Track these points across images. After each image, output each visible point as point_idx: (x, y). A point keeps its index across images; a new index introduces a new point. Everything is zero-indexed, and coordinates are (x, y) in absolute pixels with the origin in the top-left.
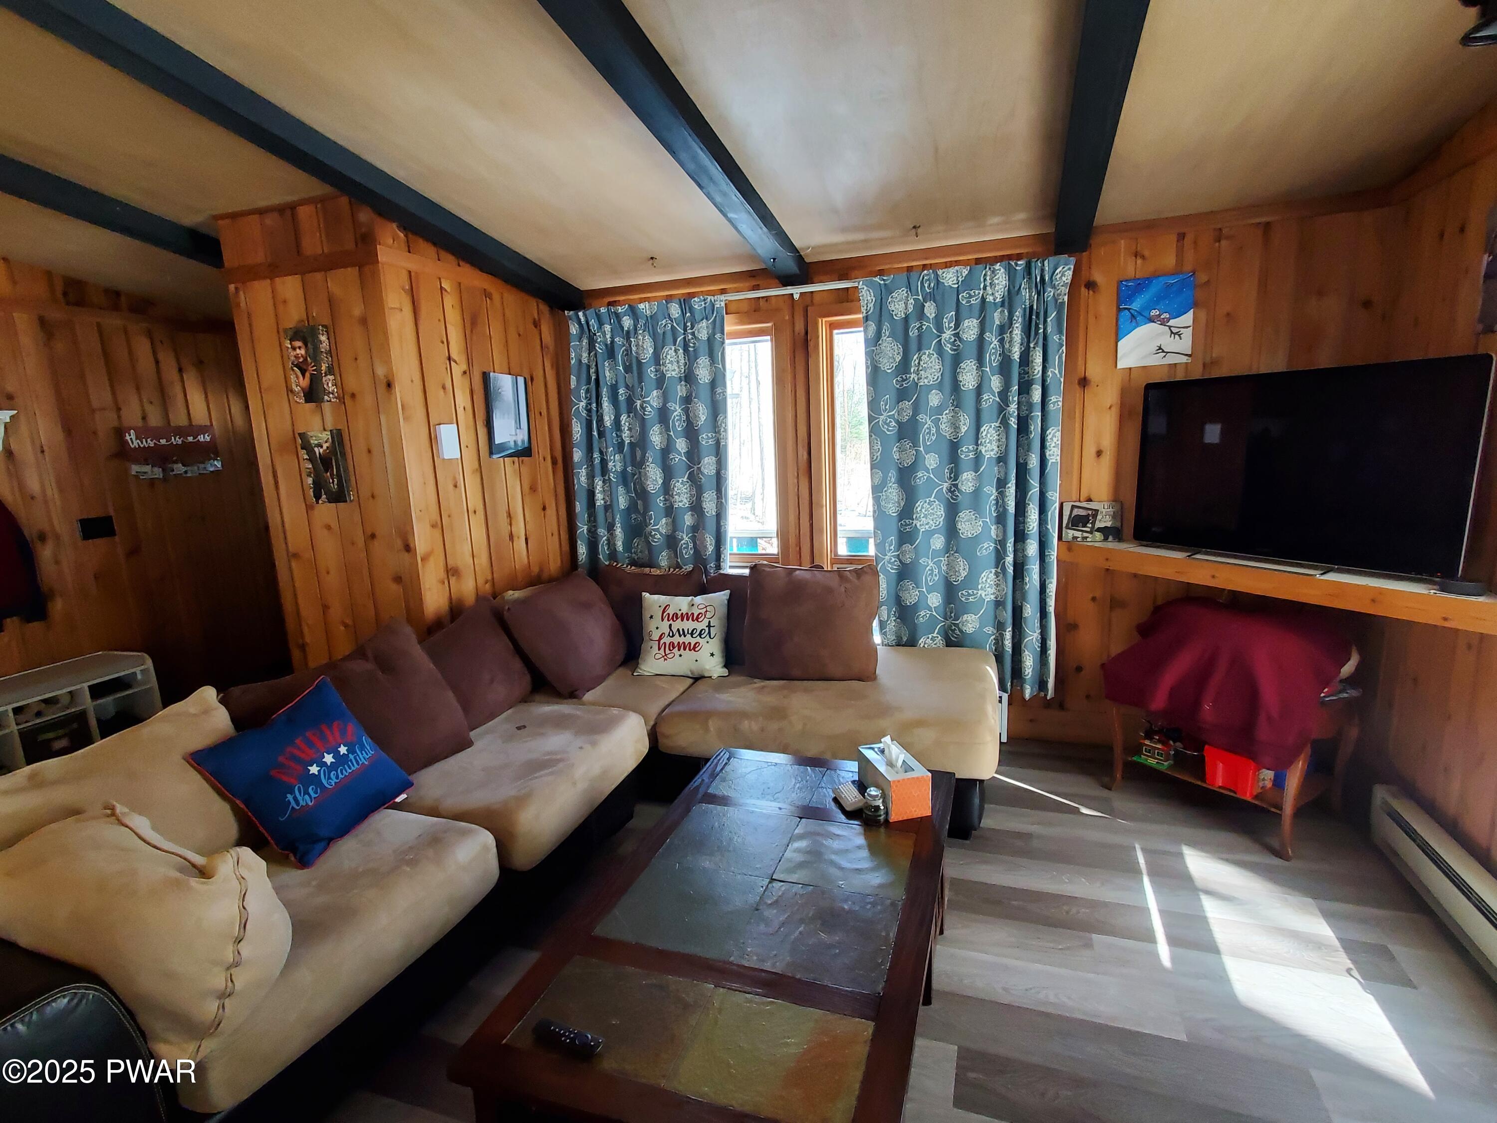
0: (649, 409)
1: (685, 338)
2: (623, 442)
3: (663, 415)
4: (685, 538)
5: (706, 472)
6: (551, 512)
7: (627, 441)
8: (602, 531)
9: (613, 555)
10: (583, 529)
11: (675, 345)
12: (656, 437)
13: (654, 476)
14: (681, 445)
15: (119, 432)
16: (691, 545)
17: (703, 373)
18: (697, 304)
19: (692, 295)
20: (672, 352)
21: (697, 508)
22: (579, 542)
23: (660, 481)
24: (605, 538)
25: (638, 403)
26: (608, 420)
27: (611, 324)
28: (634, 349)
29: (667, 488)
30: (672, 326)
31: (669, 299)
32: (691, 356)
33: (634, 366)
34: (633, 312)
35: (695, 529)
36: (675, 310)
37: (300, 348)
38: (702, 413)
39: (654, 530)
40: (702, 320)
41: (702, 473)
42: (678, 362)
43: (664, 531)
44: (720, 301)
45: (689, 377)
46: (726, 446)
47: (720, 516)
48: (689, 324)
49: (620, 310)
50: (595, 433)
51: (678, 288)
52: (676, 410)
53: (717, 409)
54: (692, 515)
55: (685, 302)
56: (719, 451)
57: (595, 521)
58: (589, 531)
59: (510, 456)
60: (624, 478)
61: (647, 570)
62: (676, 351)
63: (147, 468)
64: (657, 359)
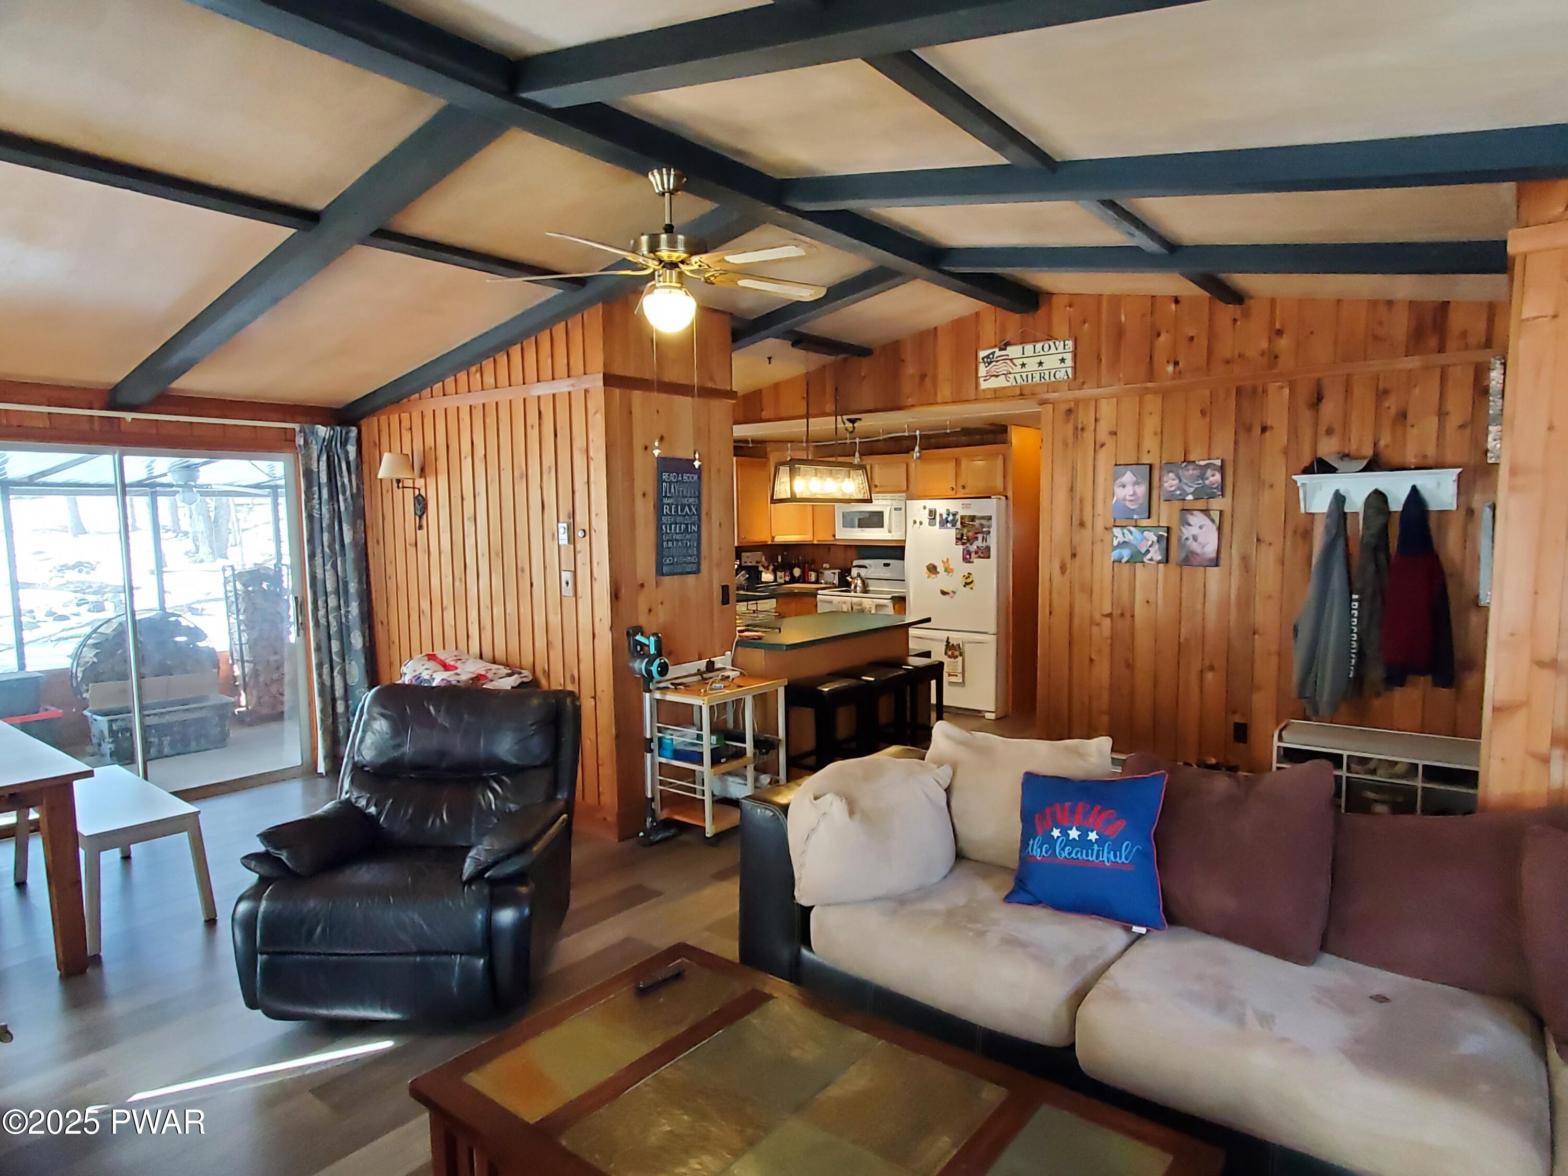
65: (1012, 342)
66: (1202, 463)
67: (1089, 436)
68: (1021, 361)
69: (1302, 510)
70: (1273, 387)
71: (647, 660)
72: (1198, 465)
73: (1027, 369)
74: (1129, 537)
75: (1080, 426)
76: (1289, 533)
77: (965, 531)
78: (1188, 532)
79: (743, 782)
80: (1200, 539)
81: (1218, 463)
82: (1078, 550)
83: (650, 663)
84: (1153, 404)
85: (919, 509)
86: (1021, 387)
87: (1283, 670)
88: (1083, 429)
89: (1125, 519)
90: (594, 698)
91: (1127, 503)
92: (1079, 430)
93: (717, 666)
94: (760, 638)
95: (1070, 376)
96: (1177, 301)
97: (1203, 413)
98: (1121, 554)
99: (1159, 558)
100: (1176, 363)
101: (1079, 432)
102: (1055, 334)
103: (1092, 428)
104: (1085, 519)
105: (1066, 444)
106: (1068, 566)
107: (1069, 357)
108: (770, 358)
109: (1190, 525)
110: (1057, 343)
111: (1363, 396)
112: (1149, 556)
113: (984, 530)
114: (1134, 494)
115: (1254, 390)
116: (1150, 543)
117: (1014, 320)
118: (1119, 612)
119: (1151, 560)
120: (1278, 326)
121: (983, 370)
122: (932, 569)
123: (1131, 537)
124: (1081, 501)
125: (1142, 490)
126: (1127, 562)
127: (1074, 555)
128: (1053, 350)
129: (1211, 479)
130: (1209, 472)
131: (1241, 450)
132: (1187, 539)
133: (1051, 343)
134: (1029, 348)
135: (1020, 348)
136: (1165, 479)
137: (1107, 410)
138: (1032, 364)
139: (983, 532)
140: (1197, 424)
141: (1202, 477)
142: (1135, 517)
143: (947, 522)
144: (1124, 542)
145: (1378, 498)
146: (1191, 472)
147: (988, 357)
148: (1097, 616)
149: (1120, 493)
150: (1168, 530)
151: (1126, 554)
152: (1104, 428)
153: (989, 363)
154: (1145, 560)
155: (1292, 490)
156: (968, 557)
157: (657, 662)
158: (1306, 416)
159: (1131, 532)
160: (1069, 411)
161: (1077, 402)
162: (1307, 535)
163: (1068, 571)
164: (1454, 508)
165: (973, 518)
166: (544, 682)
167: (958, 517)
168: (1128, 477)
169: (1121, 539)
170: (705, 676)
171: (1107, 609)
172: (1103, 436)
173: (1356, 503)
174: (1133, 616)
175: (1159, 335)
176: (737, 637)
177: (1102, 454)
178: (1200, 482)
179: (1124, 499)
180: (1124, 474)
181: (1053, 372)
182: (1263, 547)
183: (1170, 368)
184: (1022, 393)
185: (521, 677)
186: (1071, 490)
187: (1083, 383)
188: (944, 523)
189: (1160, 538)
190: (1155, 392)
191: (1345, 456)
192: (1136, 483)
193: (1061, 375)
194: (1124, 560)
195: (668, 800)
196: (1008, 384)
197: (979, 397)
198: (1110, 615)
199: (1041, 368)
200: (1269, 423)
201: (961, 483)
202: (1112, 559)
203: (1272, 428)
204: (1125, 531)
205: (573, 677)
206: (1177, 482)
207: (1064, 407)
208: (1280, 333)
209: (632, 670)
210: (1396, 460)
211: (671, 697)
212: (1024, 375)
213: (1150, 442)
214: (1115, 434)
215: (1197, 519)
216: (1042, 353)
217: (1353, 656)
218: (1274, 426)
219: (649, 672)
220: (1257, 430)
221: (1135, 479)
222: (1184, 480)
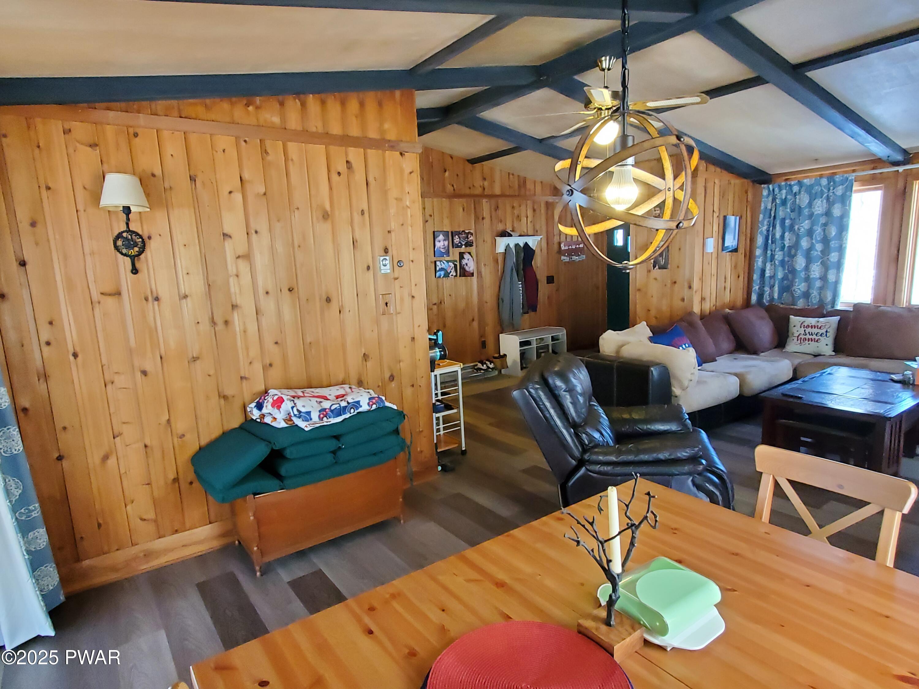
0: (803, 229)
1: (828, 195)
2: (784, 245)
3: (810, 233)
4: (814, 293)
5: (832, 260)
6: (741, 278)
7: (787, 245)
8: (767, 289)
9: (772, 299)
10: (756, 287)
11: (822, 197)
12: (804, 243)
13: (800, 262)
14: (819, 247)
15: (560, 244)
16: (818, 297)
17: (837, 211)
18: (838, 178)
19: (835, 174)
20: (820, 202)
21: (824, 278)
22: (753, 294)
23: (804, 265)
24: (768, 292)
25: (796, 227)
26: (778, 235)
27: (786, 189)
28: (797, 200)
29: (807, 268)
30: (822, 189)
31: (821, 176)
32: (830, 203)
33: (797, 210)
34: (800, 183)
35: (821, 288)
36: (824, 182)
37: (658, 210)
38: (833, 231)
39: (797, 288)
40: (839, 186)
41: (830, 261)
42: (822, 206)
43: (802, 290)
44: (852, 176)
45: (828, 213)
46: (845, 247)
47: (837, 283)
48: (832, 188)
49: (793, 183)
50: (770, 242)
51: (827, 170)
52: (818, 230)
53: (842, 228)
54: (821, 282)
55: (831, 177)
56: (841, 250)
57: (764, 283)
58: (759, 289)
59: (730, 252)
60: (782, 263)
61: (792, 307)
62: (822, 201)
63: (565, 258)
64: (810, 205)
66: (467, 231)
74: (443, 266)
78: (464, 262)
80: (468, 265)
84: (446, 202)
89: (440, 257)
91: (442, 250)
96: (452, 158)
99: (455, 274)
100: (453, 186)
109: (465, 258)
112: (451, 274)
114: (444, 245)
116: (451, 268)
118: (440, 302)
119: (452, 275)
120: (484, 176)
126: (443, 277)
129: (470, 238)
130: (469, 236)
131: (476, 226)
132: (464, 265)
136: (455, 238)
137: (428, 204)
141: (467, 238)
144: (442, 268)
146: (463, 235)
149: (438, 244)
151: (442, 273)
152: (427, 212)
155: (495, 243)
158: (494, 214)
159: (444, 263)
169: (440, 267)
171: (435, 302)
172: (427, 216)
174: (444, 303)
175: (445, 171)
177: (427, 225)
179: (440, 248)
180: (439, 236)
183: (450, 187)
190: (445, 197)
192: (444, 240)
194: (442, 277)
202: (437, 276)
203: (485, 218)
206: (459, 239)
208: (485, 179)
214: (432, 216)
215: (467, 256)
220: (481, 218)
221: (444, 238)
222: (461, 239)
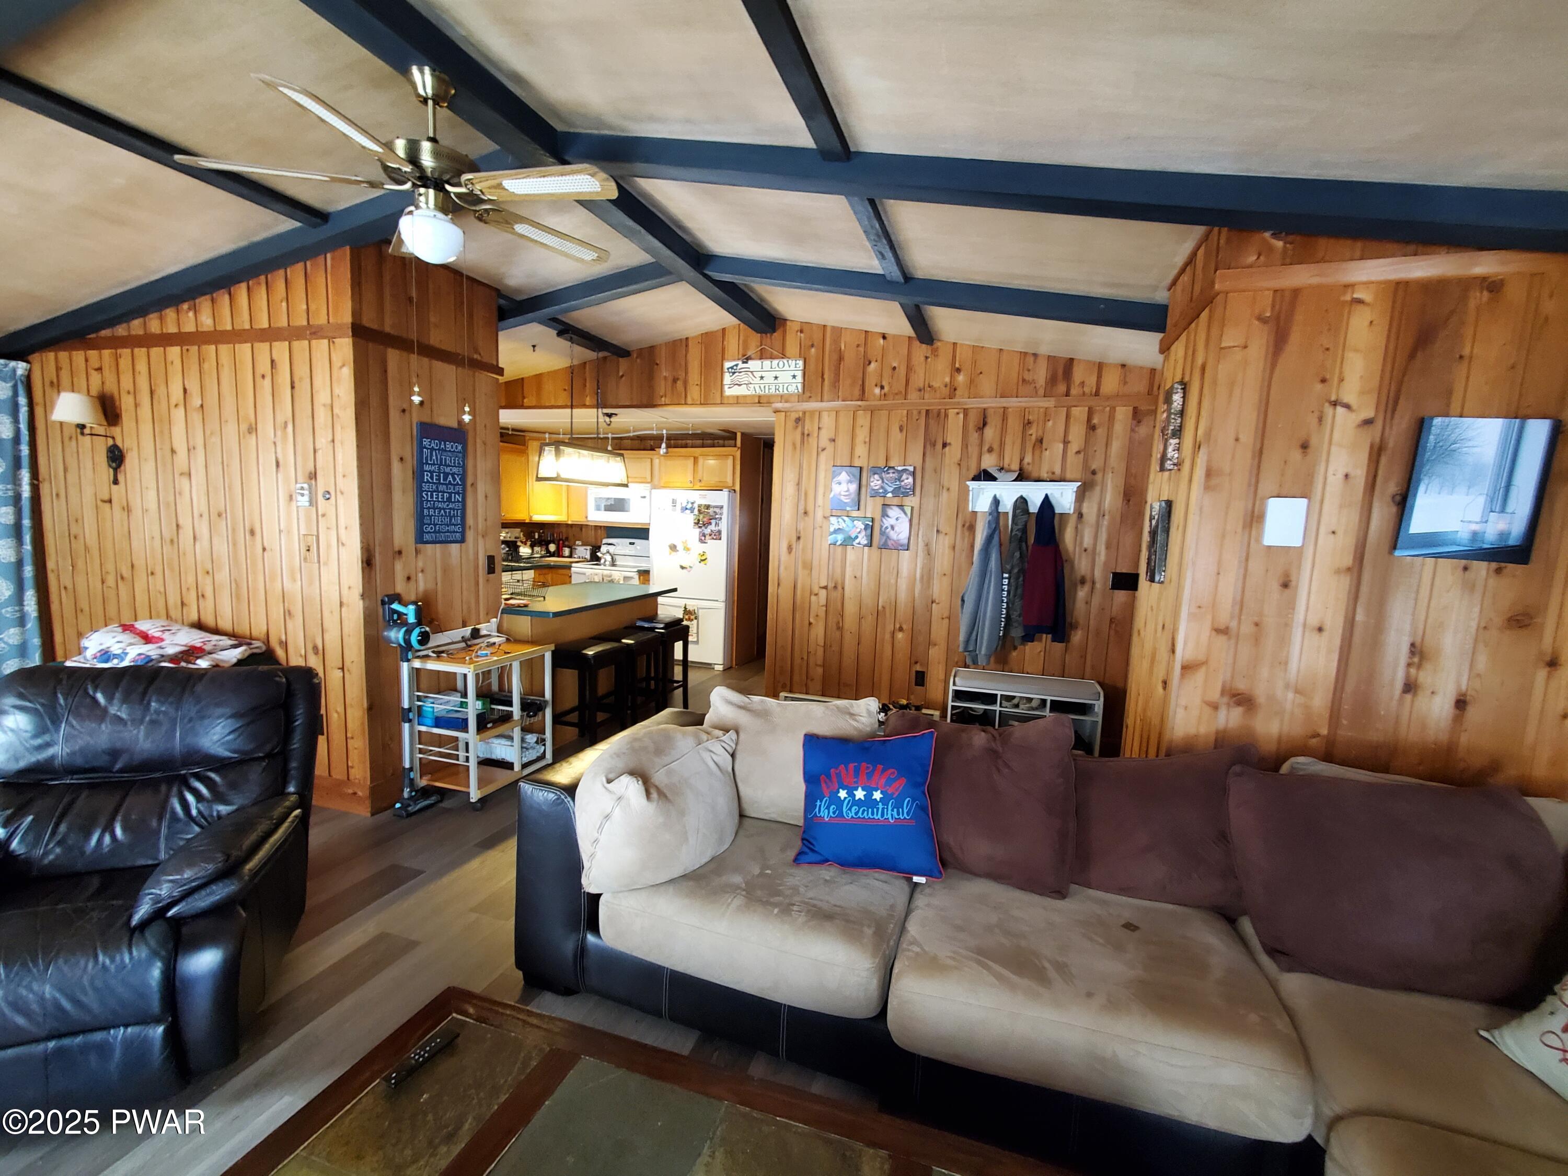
65: (753, 356)
66: (900, 468)
67: (813, 441)
68: (759, 374)
69: (970, 509)
70: (952, 412)
71: (404, 629)
72: (897, 470)
73: (765, 381)
74: (843, 525)
75: (806, 432)
76: (960, 526)
77: (701, 516)
78: (887, 522)
79: (509, 743)
80: (896, 528)
81: (911, 469)
82: (802, 535)
83: (409, 632)
84: (864, 420)
85: (663, 496)
86: (760, 397)
87: (951, 633)
88: (808, 435)
89: (839, 510)
90: (343, 669)
91: (843, 498)
92: (805, 436)
93: (483, 632)
94: (526, 606)
95: (800, 391)
96: (884, 337)
97: (901, 430)
98: (836, 538)
99: (866, 542)
100: (882, 387)
101: (806, 437)
102: (787, 355)
103: (816, 435)
104: (808, 509)
105: (794, 445)
106: (794, 546)
107: (799, 375)
108: (534, 346)
109: (888, 516)
110: (790, 361)
111: (1014, 424)
112: (857, 541)
113: (717, 516)
114: (848, 491)
115: (939, 415)
116: (859, 530)
117: (755, 338)
118: (833, 585)
119: (859, 544)
120: (957, 365)
121: (727, 378)
122: (673, 548)
123: (845, 525)
124: (806, 494)
125: (853, 487)
126: (841, 544)
127: (799, 538)
128: (786, 367)
129: (906, 481)
130: (904, 476)
131: (927, 459)
132: (887, 528)
133: (785, 361)
134: (767, 363)
135: (759, 362)
136: (871, 479)
137: (828, 421)
138: (769, 378)
139: (716, 519)
140: (897, 437)
141: (899, 479)
142: (848, 509)
143: (687, 509)
144: (839, 529)
145: (1022, 503)
146: (891, 475)
147: (732, 368)
148: (816, 589)
149: (836, 489)
150: (873, 520)
151: (840, 538)
152: (825, 435)
153: (734, 373)
154: (854, 543)
155: (964, 493)
156: (703, 538)
157: (416, 632)
158: (974, 437)
159: (845, 521)
160: (798, 420)
161: (804, 413)
162: (971, 528)
163: (794, 550)
164: (1072, 511)
165: (708, 507)
166: (280, 653)
167: (696, 505)
168: (844, 476)
169: (836, 526)
170: (469, 643)
171: (824, 584)
172: (824, 442)
173: (1007, 505)
174: (843, 588)
175: (870, 363)
176: (503, 605)
177: (823, 456)
178: (898, 483)
179: (840, 494)
180: (840, 474)
181: (786, 385)
182: (941, 536)
183: (877, 391)
184: (761, 401)
185: (251, 649)
186: (798, 484)
187: (810, 397)
188: (684, 509)
189: (866, 526)
190: (865, 409)
191: (1001, 469)
192: (850, 482)
193: (792, 389)
194: (838, 544)
195: (427, 768)
196: (749, 393)
197: (723, 401)
198: (825, 588)
199: (776, 381)
200: (948, 441)
201: (699, 476)
202: (829, 543)
203: (950, 444)
204: (840, 520)
205: (315, 648)
206: (880, 482)
207: (794, 416)
208: (958, 370)
209: (389, 641)
210: (1035, 475)
211: (432, 665)
212: (762, 386)
213: (861, 450)
214: (834, 440)
215: (894, 512)
216: (777, 369)
217: (1003, 620)
218: (952, 443)
219: (407, 641)
220: (939, 446)
221: (849, 478)
222: (886, 481)
